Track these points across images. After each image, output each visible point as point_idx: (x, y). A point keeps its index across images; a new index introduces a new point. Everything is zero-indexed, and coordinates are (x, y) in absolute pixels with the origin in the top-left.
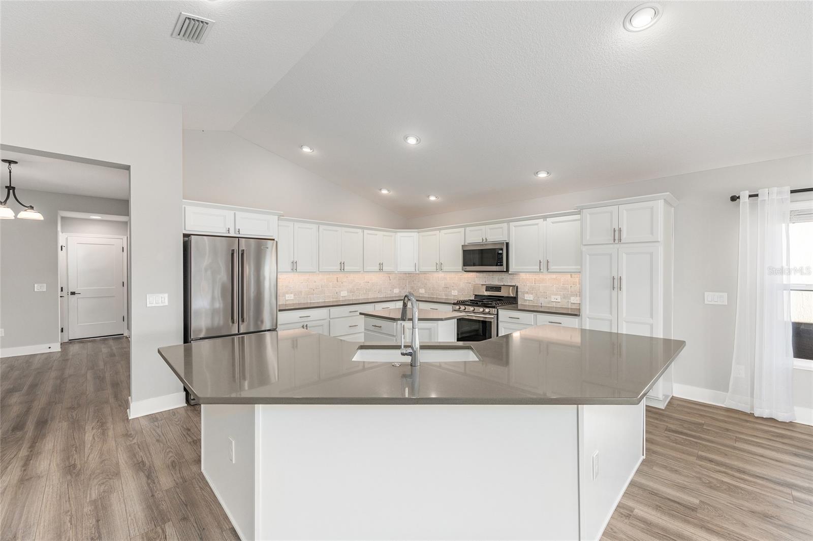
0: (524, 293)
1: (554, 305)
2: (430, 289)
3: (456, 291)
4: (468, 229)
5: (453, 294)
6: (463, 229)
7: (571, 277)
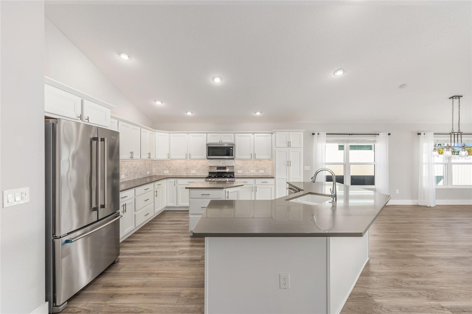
0: (237, 169)
1: (252, 174)
2: (173, 170)
3: (195, 171)
4: (209, 135)
5: (192, 172)
6: (206, 134)
7: (260, 161)
